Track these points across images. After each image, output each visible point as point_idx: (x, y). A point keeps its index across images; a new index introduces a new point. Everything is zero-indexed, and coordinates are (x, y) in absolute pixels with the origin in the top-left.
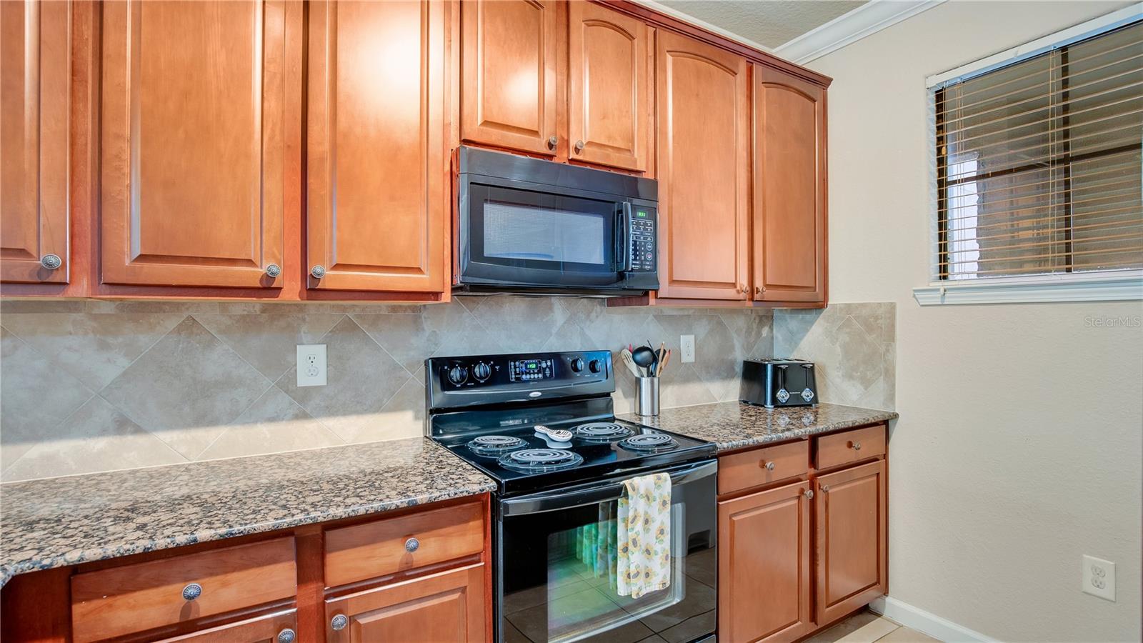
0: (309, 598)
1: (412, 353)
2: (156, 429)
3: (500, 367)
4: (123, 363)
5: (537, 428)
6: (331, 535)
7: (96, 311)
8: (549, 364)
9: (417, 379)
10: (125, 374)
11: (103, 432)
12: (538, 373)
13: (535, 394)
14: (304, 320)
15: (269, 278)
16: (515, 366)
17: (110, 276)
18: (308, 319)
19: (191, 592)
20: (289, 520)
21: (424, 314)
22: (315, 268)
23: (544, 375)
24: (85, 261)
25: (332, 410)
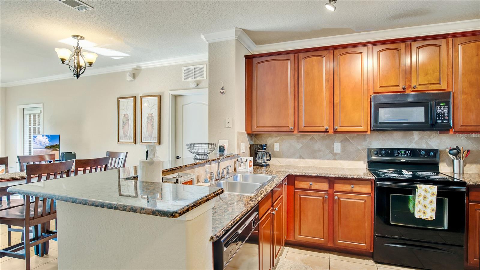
0: (331, 191)
1: (363, 146)
2: (306, 159)
3: (390, 152)
4: (301, 145)
5: (403, 171)
6: (336, 181)
7: (297, 136)
8: (409, 152)
9: (365, 154)
10: (301, 147)
11: (298, 158)
12: (405, 154)
13: (403, 160)
14: (335, 137)
15: (326, 130)
16: (396, 152)
17: (300, 130)
18: (336, 137)
19: (311, 184)
20: (327, 175)
21: (367, 136)
22: (336, 127)
23: (407, 155)
24: (296, 128)
25: (342, 159)
